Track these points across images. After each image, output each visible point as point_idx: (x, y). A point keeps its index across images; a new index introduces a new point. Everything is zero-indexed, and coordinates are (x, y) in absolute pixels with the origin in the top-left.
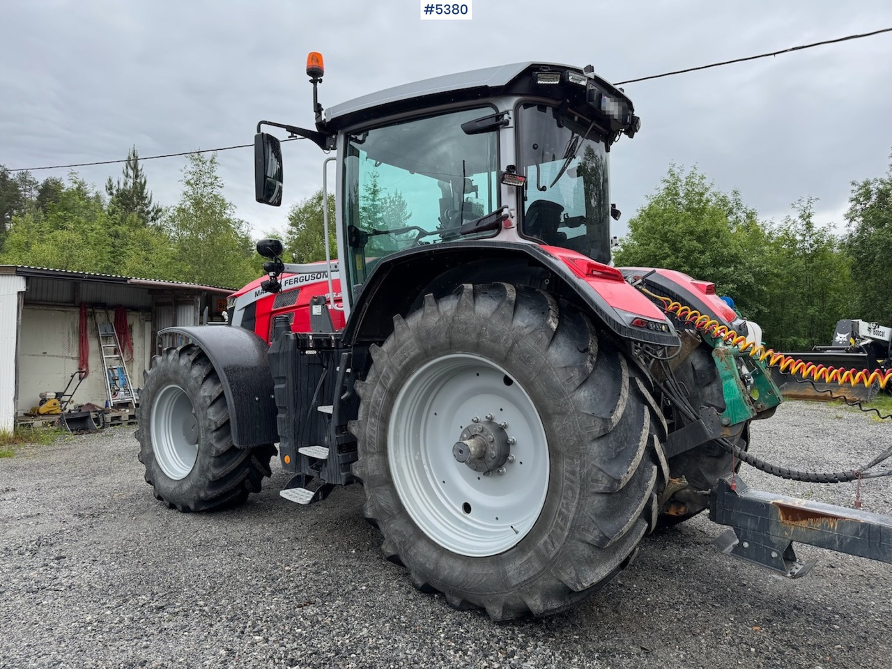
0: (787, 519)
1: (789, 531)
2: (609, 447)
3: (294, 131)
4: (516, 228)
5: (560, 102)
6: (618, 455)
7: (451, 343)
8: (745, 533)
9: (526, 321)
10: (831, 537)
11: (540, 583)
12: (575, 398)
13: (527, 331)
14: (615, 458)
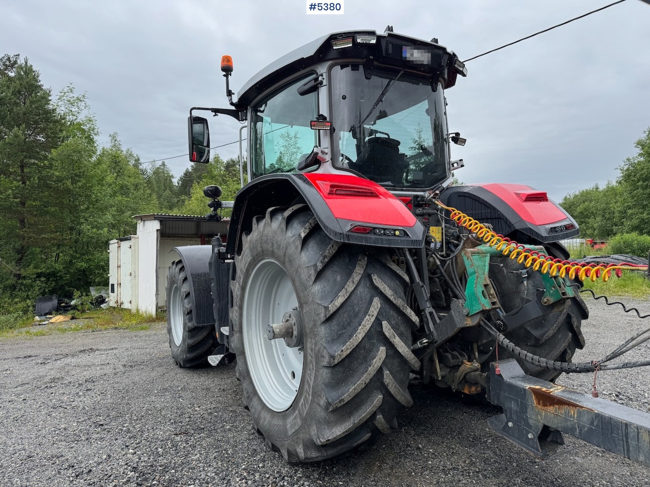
0: (539, 404)
1: (541, 415)
2: (331, 330)
3: (216, 111)
4: (330, 161)
5: (365, 60)
6: (339, 336)
7: (263, 251)
8: (511, 414)
9: (293, 232)
10: (573, 425)
11: (301, 436)
12: (312, 291)
13: (292, 240)
14: (337, 339)
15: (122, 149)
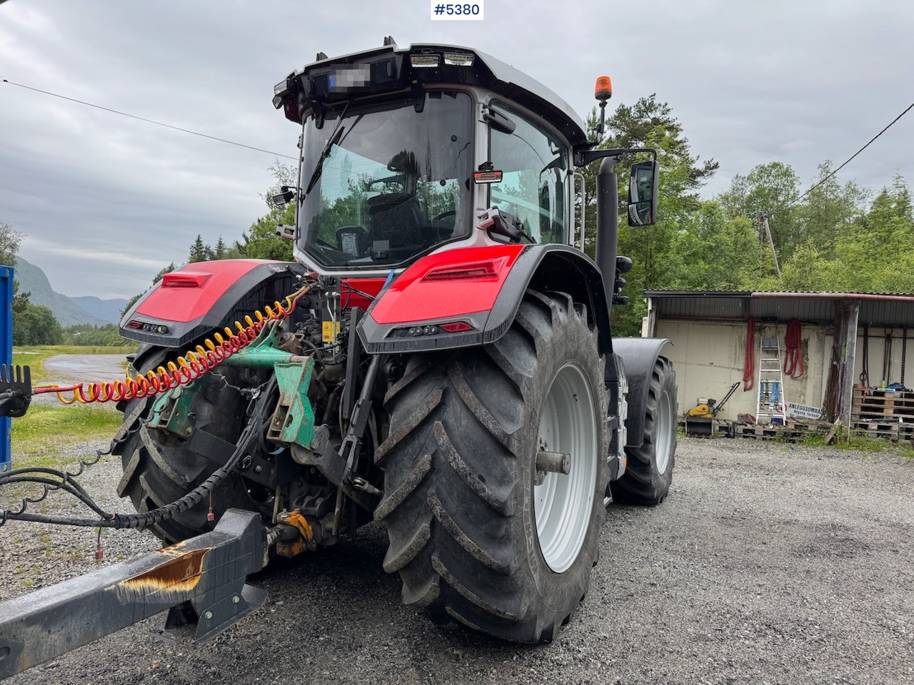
15: (837, 184)
